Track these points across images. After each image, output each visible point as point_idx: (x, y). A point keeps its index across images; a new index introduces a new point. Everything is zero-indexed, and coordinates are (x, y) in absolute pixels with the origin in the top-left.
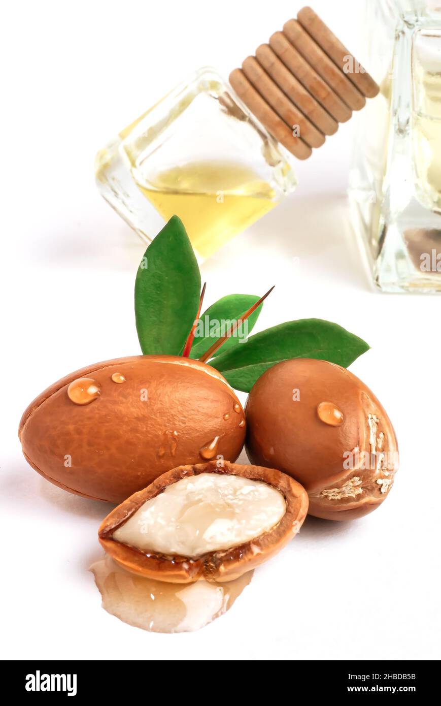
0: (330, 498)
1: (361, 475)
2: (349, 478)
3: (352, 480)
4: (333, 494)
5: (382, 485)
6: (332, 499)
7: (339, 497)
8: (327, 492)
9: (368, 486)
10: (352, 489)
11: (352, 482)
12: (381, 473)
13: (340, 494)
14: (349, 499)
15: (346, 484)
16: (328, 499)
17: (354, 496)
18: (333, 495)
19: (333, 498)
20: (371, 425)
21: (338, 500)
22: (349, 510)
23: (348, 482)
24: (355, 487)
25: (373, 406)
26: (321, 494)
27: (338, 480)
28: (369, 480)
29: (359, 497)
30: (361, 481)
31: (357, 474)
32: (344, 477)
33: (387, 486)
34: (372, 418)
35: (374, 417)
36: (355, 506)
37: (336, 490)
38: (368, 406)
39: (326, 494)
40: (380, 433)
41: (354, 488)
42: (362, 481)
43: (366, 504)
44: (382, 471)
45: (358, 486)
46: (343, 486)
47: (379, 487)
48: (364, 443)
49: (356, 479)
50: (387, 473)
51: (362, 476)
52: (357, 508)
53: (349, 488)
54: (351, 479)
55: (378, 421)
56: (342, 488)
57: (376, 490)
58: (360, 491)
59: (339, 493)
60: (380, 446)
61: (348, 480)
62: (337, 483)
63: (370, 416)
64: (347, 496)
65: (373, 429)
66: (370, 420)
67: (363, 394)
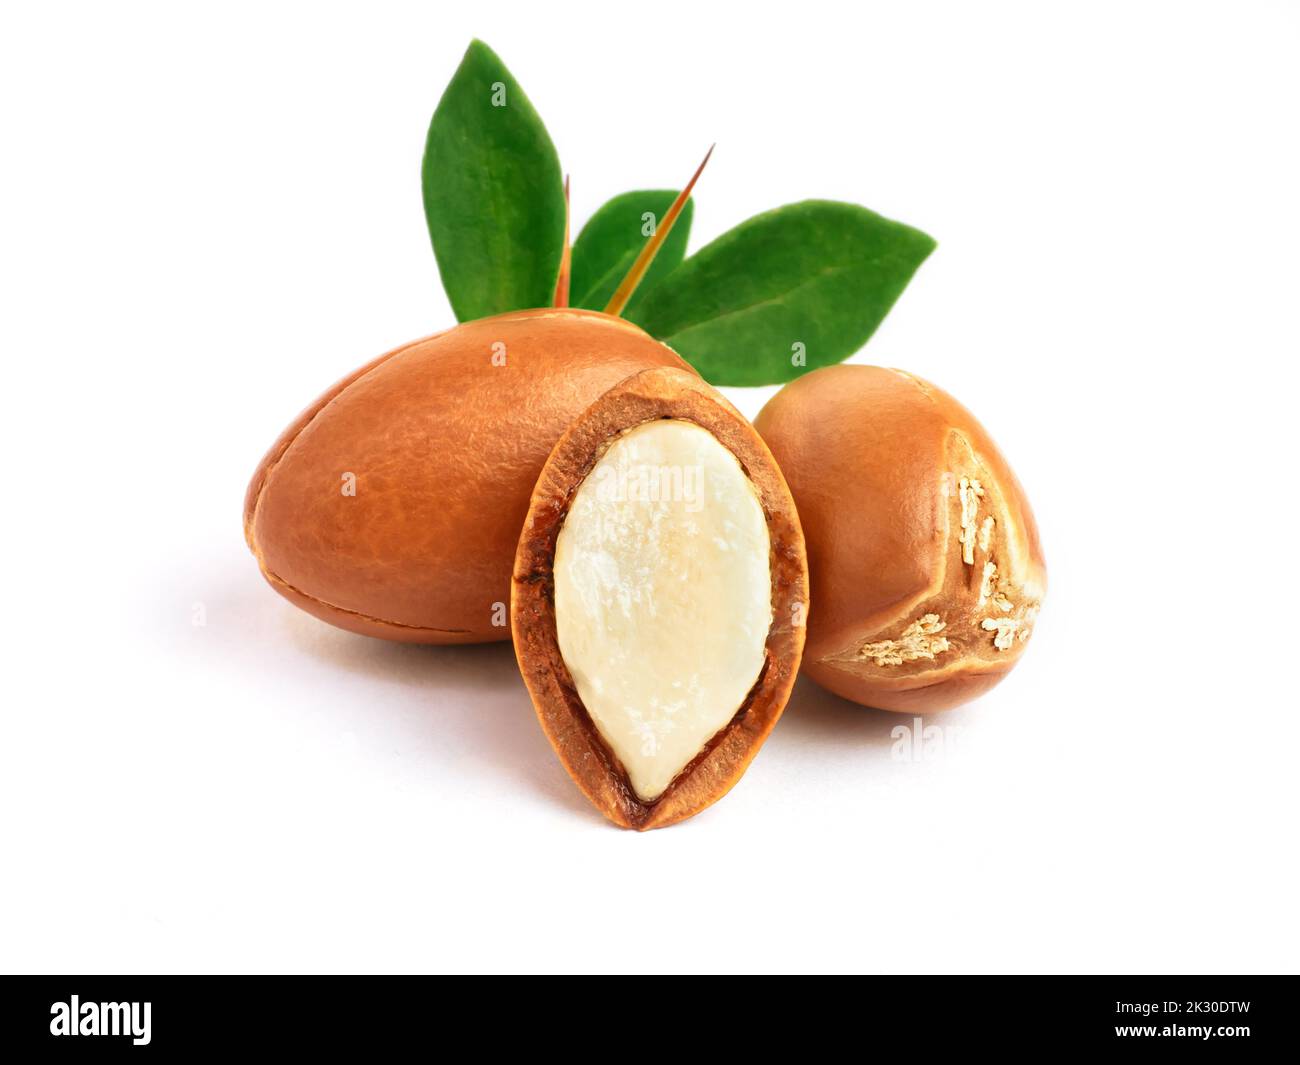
0: (881, 662)
1: (944, 610)
2: (916, 616)
3: (923, 621)
4: (885, 653)
5: (996, 632)
6: (885, 665)
7: (899, 661)
8: (872, 649)
9: (963, 634)
10: (923, 640)
11: (922, 626)
12: (992, 606)
13: (901, 652)
14: (919, 665)
15: (909, 631)
16: (877, 665)
17: (932, 657)
18: (887, 656)
19: (887, 661)
20: (964, 501)
21: (896, 665)
22: (924, 687)
23: (912, 625)
24: (931, 635)
25: (976, 461)
26: (861, 653)
27: (891, 623)
28: (962, 622)
29: (942, 658)
30: (944, 624)
31: (931, 608)
32: (904, 615)
33: (1012, 635)
34: (969, 487)
35: (975, 484)
36: (936, 678)
37: (890, 643)
38: (962, 460)
39: (870, 654)
40: (986, 518)
41: (929, 639)
42: (946, 622)
43: (962, 673)
44: (994, 602)
45: (938, 634)
46: (904, 634)
47: (989, 635)
48: (946, 540)
49: (932, 618)
50: (1006, 606)
51: (946, 613)
52: (941, 683)
53: (917, 640)
54: (918, 619)
55: (981, 492)
56: (902, 638)
57: (983, 643)
58: (944, 645)
59: (898, 651)
60: (985, 546)
61: (913, 622)
62: (889, 628)
63: (964, 483)
64: (914, 656)
65: (970, 511)
66: (963, 491)
67: (954, 435)
